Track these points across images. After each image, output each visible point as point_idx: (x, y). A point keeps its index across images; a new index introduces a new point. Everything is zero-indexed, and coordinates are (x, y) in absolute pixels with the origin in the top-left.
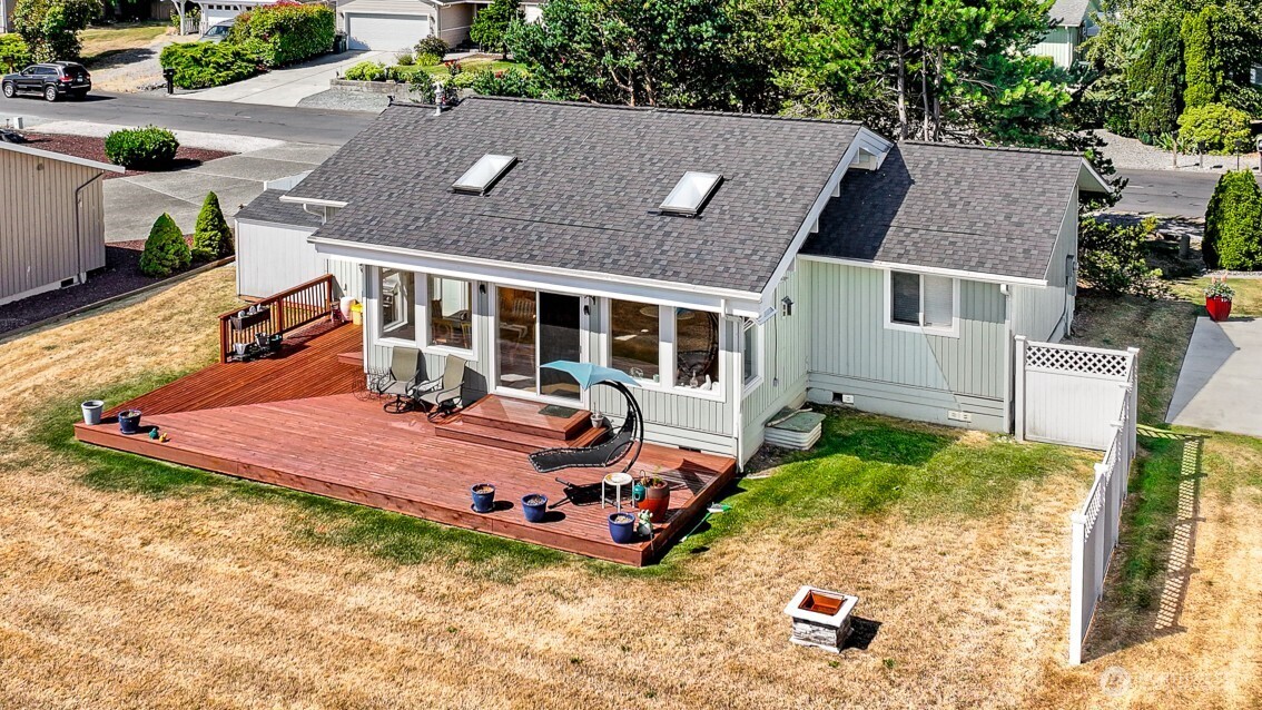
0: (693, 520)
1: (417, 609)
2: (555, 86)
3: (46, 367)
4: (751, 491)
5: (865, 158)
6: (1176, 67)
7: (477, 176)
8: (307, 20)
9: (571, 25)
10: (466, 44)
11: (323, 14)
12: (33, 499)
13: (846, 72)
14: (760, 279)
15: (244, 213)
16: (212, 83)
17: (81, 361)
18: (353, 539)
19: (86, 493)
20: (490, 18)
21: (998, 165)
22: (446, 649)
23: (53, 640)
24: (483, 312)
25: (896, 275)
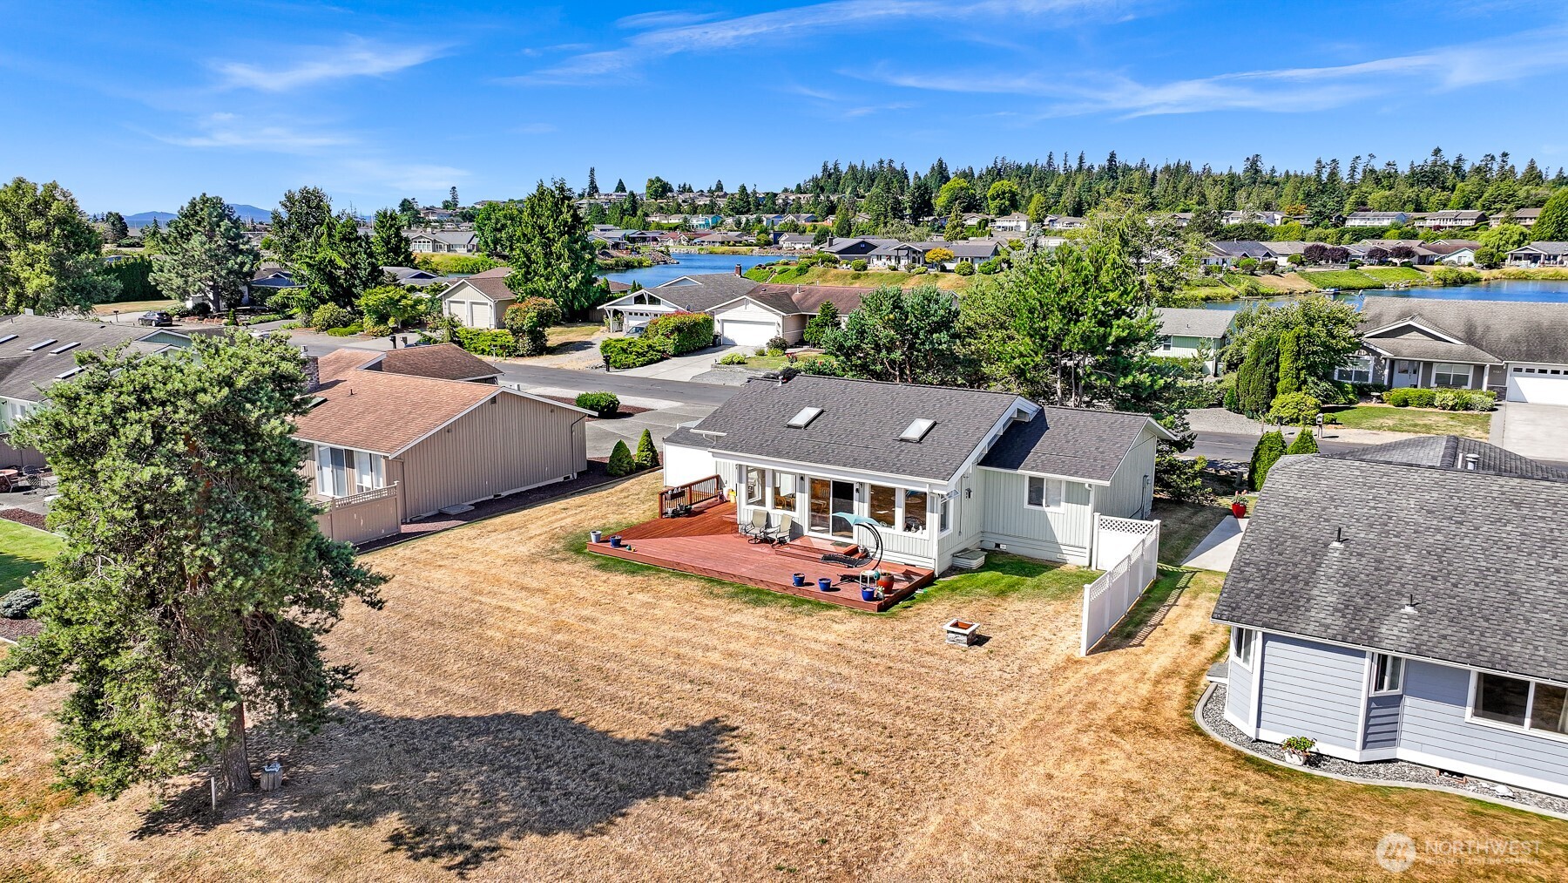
0: (907, 595)
1: (764, 623)
2: (852, 370)
3: (565, 518)
4: (940, 585)
5: (1023, 415)
6: (1273, 367)
7: (801, 418)
8: (696, 324)
9: (862, 333)
10: (801, 343)
11: (706, 320)
12: (572, 574)
13: (1025, 365)
14: (948, 474)
15: (667, 440)
16: (634, 365)
17: (583, 515)
18: (733, 596)
19: (597, 572)
20: (817, 325)
21: (1099, 420)
22: (779, 638)
23: (594, 627)
24: (802, 491)
25: (1031, 479)
